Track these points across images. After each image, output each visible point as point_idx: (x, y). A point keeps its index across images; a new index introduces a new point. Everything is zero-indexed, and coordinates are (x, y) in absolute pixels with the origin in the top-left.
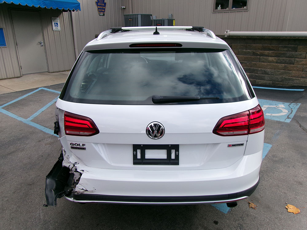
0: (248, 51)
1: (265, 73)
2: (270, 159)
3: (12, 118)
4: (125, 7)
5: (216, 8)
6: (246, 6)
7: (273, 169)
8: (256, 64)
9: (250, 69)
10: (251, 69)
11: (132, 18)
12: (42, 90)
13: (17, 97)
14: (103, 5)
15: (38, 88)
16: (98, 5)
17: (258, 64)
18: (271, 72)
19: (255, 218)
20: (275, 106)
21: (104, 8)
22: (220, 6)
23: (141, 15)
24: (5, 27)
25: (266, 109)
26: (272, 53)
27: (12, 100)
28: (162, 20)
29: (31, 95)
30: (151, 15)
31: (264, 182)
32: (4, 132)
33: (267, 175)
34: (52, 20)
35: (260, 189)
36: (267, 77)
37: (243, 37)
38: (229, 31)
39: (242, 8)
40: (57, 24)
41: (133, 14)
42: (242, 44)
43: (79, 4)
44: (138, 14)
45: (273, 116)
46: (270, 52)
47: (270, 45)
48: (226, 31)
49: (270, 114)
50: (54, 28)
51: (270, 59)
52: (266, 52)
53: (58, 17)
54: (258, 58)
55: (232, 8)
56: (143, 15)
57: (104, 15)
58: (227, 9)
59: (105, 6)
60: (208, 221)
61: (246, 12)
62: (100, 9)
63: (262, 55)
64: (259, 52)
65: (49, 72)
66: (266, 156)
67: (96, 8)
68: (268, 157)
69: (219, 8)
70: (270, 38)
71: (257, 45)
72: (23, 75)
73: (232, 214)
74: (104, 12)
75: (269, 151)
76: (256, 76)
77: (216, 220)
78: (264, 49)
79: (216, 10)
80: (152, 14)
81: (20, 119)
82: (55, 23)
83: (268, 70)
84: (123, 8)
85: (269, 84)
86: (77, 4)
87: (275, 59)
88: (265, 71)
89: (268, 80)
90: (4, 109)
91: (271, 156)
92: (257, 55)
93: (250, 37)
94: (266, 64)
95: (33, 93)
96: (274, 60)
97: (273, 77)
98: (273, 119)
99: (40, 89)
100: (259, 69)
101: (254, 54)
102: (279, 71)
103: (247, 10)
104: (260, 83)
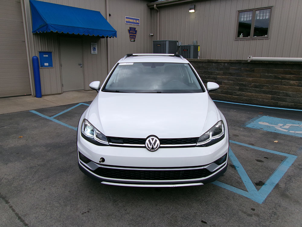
0: (270, 75)
1: (287, 95)
2: (296, 167)
3: (64, 126)
4: (153, 34)
5: (239, 36)
6: (267, 35)
7: (299, 175)
8: (277, 87)
9: (271, 91)
10: (273, 91)
11: (161, 44)
12: (82, 105)
13: (64, 110)
14: (134, 32)
15: (78, 103)
16: (130, 33)
17: (279, 87)
18: (293, 95)
19: (286, 209)
20: (298, 125)
21: (135, 35)
22: (242, 34)
23: (169, 41)
24: (53, 51)
25: (289, 127)
26: (293, 77)
27: (60, 112)
28: (188, 46)
29: (74, 109)
30: (178, 42)
31: (292, 183)
32: (62, 136)
33: (294, 178)
34: (91, 45)
35: (289, 188)
36: (288, 99)
37: (265, 63)
38: (252, 56)
39: (263, 37)
40: (95, 48)
41: (160, 40)
42: (264, 69)
43: (116, 32)
44: (166, 41)
45: (297, 133)
46: (292, 76)
47: (291, 70)
48: (249, 56)
49: (293, 132)
50: (92, 52)
51: (292, 82)
52: (288, 76)
53: (96, 42)
54: (279, 81)
55: (254, 36)
56: (171, 41)
57: (134, 41)
58: (249, 37)
59: (136, 33)
60: (246, 208)
61: (267, 40)
62: (132, 36)
63: (284, 78)
64: (280, 76)
65: (85, 90)
66: (292, 164)
67: (128, 35)
68: (294, 165)
69: (241, 35)
70: (291, 63)
71: (279, 69)
72: (64, 92)
73: (266, 204)
74: (135, 38)
75: (295, 161)
76: (278, 97)
77: (253, 208)
78: (286, 73)
79: (238, 38)
80: (178, 40)
81: (70, 127)
82: (93, 48)
83: (290, 92)
84: (152, 35)
85: (291, 105)
86: (114, 31)
87: (297, 82)
88: (286, 93)
89: (289, 102)
90: (55, 119)
91: (297, 165)
92: (279, 78)
93: (271, 63)
94: (287, 87)
95: (76, 107)
96: (296, 84)
97: (295, 99)
98: (296, 136)
99: (80, 104)
100: (281, 91)
101: (276, 77)
102: (300, 94)
103: (267, 38)
104: (282, 105)
